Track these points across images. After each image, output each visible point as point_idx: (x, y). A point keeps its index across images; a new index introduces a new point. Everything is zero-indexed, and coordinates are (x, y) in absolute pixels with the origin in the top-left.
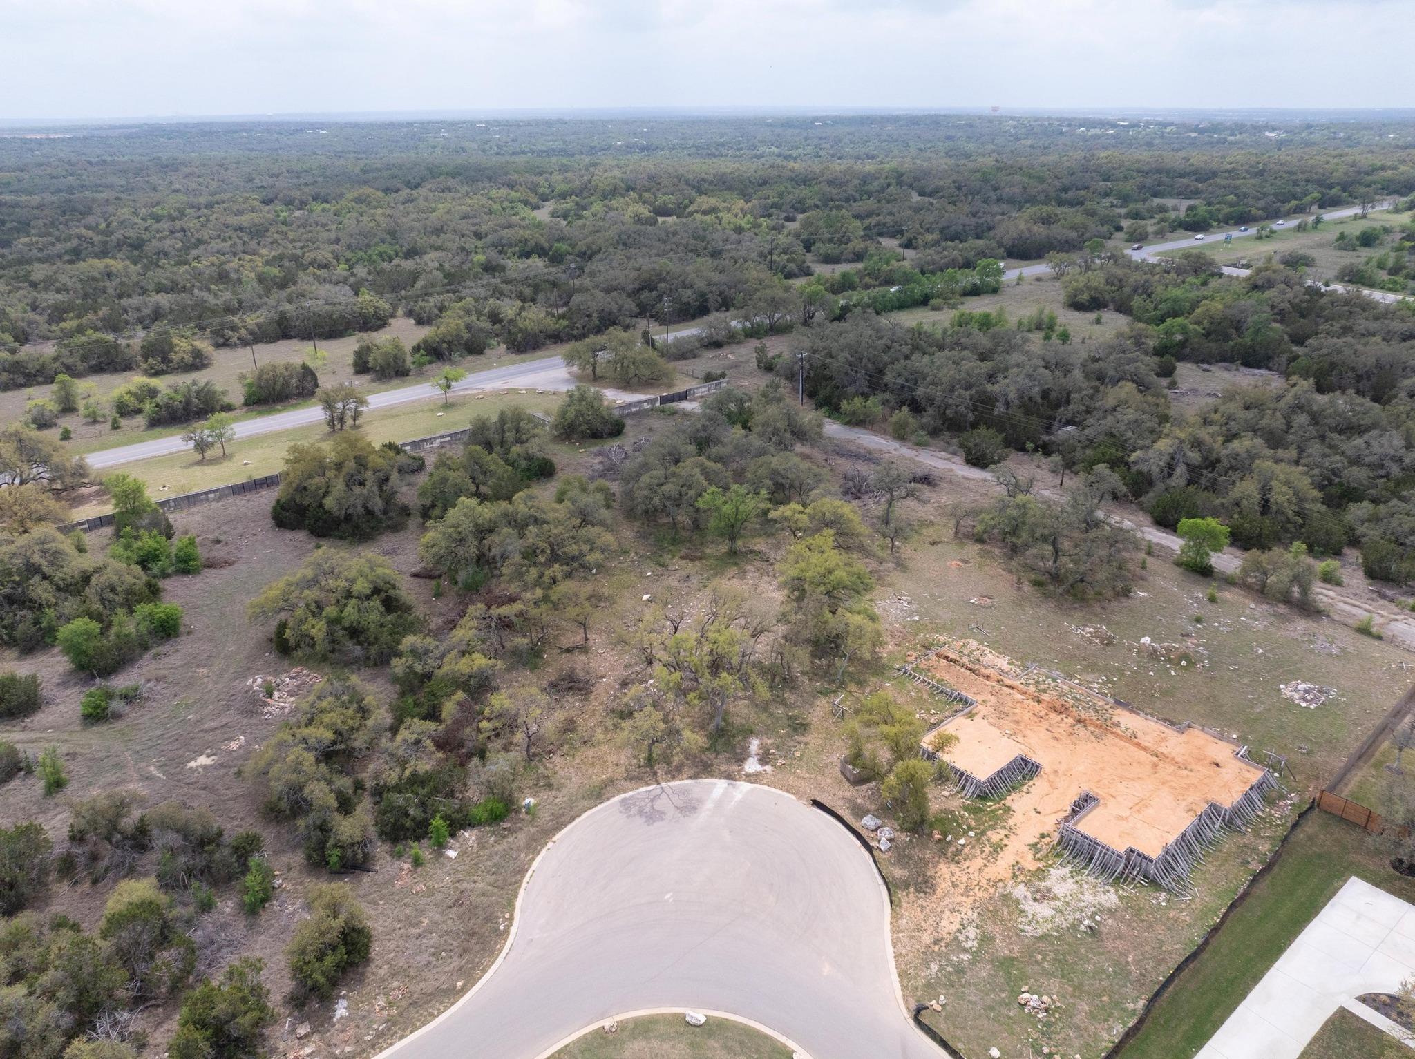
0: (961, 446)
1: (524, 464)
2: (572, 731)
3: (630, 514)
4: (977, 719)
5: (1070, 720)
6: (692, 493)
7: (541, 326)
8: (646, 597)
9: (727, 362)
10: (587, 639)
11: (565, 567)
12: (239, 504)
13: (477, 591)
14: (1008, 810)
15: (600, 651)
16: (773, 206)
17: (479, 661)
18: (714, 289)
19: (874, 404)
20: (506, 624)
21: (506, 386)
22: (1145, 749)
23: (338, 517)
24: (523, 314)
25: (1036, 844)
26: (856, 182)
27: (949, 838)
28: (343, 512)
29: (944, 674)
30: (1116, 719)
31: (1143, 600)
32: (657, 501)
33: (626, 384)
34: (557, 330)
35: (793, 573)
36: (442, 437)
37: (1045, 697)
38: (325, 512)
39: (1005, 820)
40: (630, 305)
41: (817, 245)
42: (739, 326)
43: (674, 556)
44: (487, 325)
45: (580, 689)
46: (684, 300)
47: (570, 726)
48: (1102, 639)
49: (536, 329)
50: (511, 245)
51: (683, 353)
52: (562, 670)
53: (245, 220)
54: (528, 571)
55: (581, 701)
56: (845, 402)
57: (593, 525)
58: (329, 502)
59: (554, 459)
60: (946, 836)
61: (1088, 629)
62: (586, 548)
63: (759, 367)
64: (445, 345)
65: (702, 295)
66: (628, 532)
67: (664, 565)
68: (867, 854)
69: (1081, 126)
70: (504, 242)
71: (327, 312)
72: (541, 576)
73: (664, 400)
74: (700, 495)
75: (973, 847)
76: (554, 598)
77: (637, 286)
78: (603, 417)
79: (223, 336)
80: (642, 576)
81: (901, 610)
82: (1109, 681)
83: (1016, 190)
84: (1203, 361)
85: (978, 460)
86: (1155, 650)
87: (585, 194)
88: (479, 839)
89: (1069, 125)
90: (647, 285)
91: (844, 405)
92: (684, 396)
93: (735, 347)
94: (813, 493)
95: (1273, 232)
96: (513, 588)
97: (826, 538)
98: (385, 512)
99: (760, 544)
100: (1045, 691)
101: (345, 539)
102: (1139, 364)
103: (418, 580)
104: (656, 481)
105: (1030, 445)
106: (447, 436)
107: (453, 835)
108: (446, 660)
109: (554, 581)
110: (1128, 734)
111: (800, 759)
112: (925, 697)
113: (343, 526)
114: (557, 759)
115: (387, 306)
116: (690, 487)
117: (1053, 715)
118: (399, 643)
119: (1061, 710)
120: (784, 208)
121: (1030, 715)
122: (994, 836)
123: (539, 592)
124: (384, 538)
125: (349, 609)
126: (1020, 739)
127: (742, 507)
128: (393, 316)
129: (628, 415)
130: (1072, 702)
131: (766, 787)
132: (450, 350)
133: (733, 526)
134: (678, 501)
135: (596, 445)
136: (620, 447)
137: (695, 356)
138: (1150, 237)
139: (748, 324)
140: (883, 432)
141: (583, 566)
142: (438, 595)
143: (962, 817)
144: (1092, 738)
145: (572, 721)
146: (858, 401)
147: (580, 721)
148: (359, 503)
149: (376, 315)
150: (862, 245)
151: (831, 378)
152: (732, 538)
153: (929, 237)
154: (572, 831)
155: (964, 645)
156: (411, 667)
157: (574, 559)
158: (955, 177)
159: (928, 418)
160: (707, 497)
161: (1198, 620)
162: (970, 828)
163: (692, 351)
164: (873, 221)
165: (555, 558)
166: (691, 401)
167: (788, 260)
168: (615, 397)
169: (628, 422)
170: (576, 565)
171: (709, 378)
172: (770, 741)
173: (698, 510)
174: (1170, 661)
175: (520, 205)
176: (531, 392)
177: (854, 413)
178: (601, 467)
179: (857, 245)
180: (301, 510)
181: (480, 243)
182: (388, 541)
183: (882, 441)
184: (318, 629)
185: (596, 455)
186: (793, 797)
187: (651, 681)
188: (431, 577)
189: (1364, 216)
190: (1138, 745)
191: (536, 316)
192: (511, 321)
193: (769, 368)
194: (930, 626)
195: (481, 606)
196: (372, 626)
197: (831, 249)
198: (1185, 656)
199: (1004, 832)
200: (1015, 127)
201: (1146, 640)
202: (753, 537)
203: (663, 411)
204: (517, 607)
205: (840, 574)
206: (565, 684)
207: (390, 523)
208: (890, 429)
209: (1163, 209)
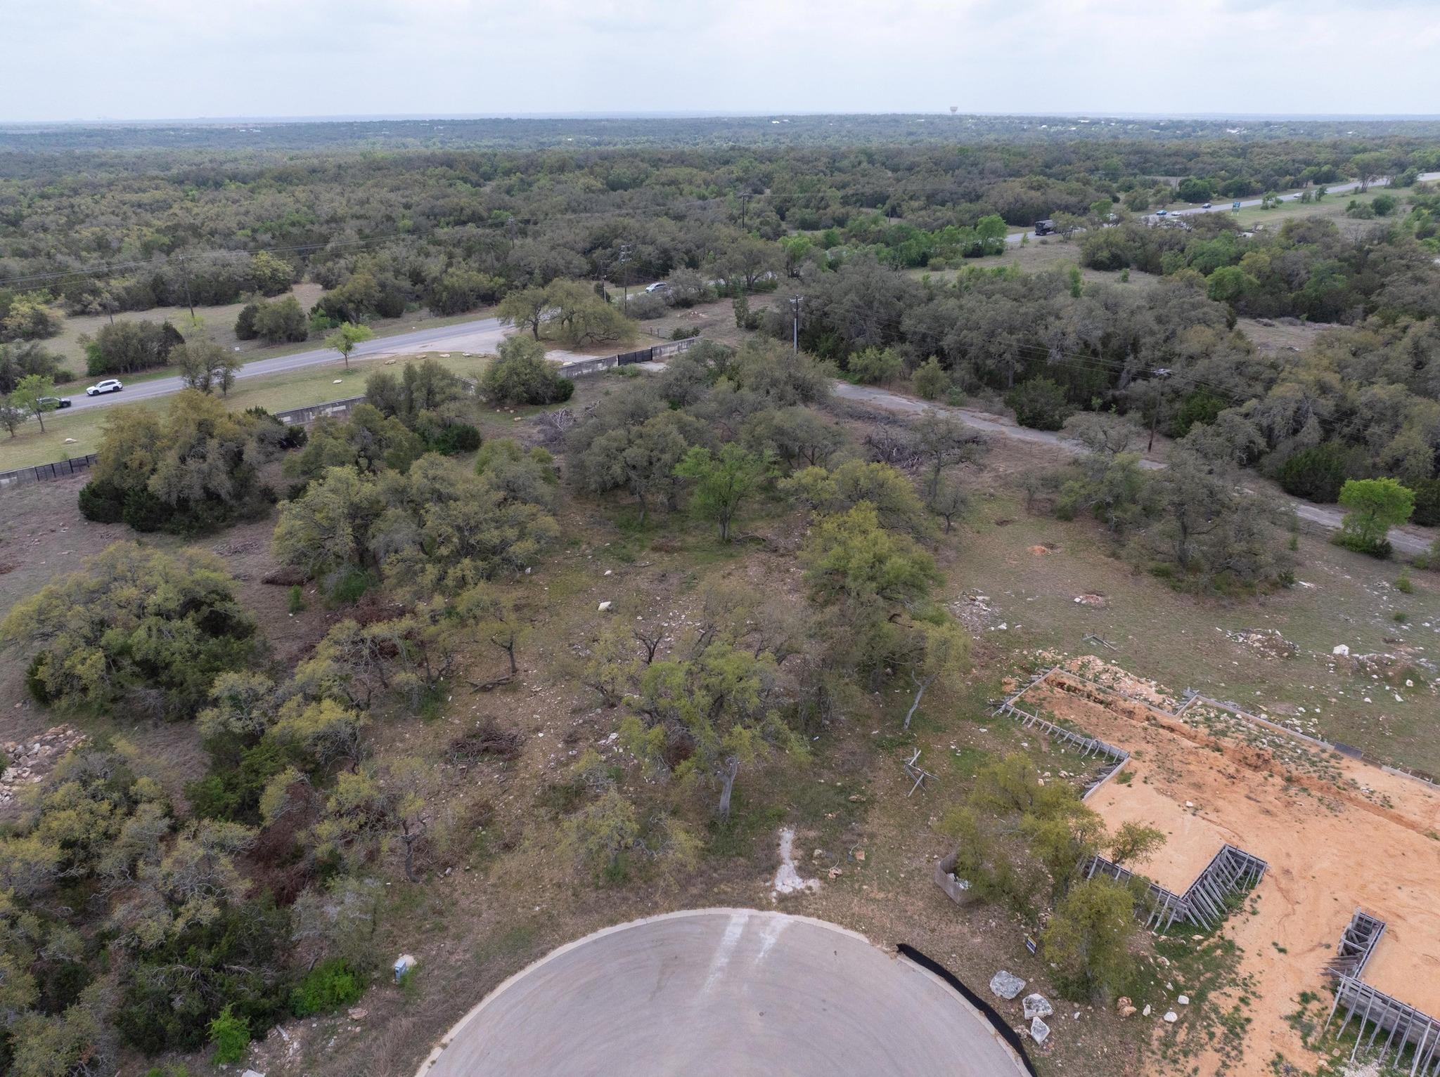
0: (1008, 403)
1: (438, 433)
2: (487, 824)
3: (581, 493)
4: (1136, 782)
5: (1278, 780)
6: (667, 457)
7: (471, 284)
8: (604, 605)
9: (699, 322)
10: (515, 670)
11: (480, 563)
12: (44, 493)
13: (355, 601)
14: (1229, 947)
15: (535, 688)
16: (739, 179)
17: (331, 714)
18: (679, 246)
19: (892, 357)
20: (386, 651)
21: (426, 350)
22: (1412, 826)
23: (167, 504)
24: (450, 270)
25: (1300, 1015)
26: (825, 160)
27: (1147, 1011)
28: (174, 496)
29: (1065, 710)
30: (1347, 775)
31: (1312, 594)
32: (617, 469)
33: (574, 343)
34: (491, 288)
35: (825, 562)
36: (334, 405)
37: (1227, 742)
38: (151, 497)
39: (1231, 969)
40: (581, 263)
41: (792, 210)
42: (712, 283)
43: (643, 547)
44: (406, 284)
45: (501, 752)
46: (645, 257)
47: (483, 815)
48: (1280, 652)
49: (466, 287)
50: (444, 215)
51: (647, 313)
52: (474, 719)
53: (146, 197)
54: (423, 570)
55: (501, 771)
56: (854, 355)
57: (525, 502)
58: (154, 483)
59: (480, 429)
60: (1141, 1008)
61: (1254, 636)
62: (511, 533)
63: (739, 325)
64: (351, 306)
65: (665, 252)
66: (578, 518)
67: (629, 559)
68: (1010, 1051)
69: (1042, 124)
70: (437, 211)
71: (212, 274)
72: (441, 578)
73: (623, 360)
74: (679, 460)
75: (1192, 1027)
76: (461, 608)
77: (588, 246)
78: (545, 377)
79: (80, 301)
80: (598, 575)
81: (979, 616)
82: (1310, 714)
83: (998, 164)
84: (1261, 316)
85: (1033, 421)
86: (1363, 665)
87: (531, 171)
88: (307, 1043)
89: (1030, 123)
90: (600, 242)
91: (853, 358)
92: (648, 356)
93: (707, 307)
94: (836, 456)
95: (1280, 202)
96: (401, 597)
97: (865, 514)
98: (238, 496)
99: (764, 529)
100: (1224, 733)
101: (179, 533)
102: (1205, 309)
103: (273, 588)
104: (616, 445)
105: (1096, 402)
106: (341, 404)
107: (259, 1037)
108: (282, 711)
109: (462, 582)
110: (1377, 799)
111: (866, 865)
112: (1045, 748)
113: (177, 515)
114: (457, 876)
115: (289, 269)
116: (663, 451)
117: (1248, 773)
118: (211, 683)
119: (1260, 763)
120: (750, 181)
121: (1213, 773)
122: (1225, 1000)
123: (439, 601)
124: (235, 531)
125: (141, 633)
126: (1212, 816)
127: (739, 474)
128: (296, 282)
129: (578, 377)
130: (1270, 750)
131: (813, 921)
132: (358, 310)
133: (725, 503)
134: (647, 468)
135: (537, 412)
136: (567, 414)
137: (660, 316)
138: (1151, 207)
139: (722, 282)
140: (906, 391)
141: (507, 561)
142: (298, 609)
143: (1161, 966)
144: (1323, 808)
145: (486, 807)
146: (871, 353)
147: (499, 806)
148: (196, 481)
149: (273, 277)
150: (843, 210)
151: (832, 330)
152: (725, 520)
153: (915, 204)
154: (476, 1021)
155: (1084, 666)
156: (225, 724)
157: (495, 551)
158: (930, 154)
159: (962, 371)
160: (689, 461)
161: (1400, 619)
162: (1179, 990)
163: (655, 309)
164: (850, 191)
165: (466, 550)
166: (657, 361)
167: (761, 223)
168: (561, 358)
169: (579, 386)
170: (497, 559)
171: (678, 335)
172: (812, 834)
173: (675, 481)
174: (1388, 680)
175: (459, 182)
176: (456, 355)
177: (866, 369)
178: (542, 437)
179: (836, 209)
180: (119, 496)
181: (407, 212)
182: (237, 537)
183: (904, 401)
184: (89, 665)
185: (536, 424)
186: (862, 937)
187: (614, 736)
188: (290, 584)
189: (1364, 191)
190: (1399, 819)
191: (466, 275)
192: (435, 279)
193: (752, 326)
194: (1025, 638)
195: (350, 624)
196: (178, 657)
197: (809, 214)
198: (1409, 673)
199: (1237, 992)
200: (976, 125)
201: (1341, 649)
202: (752, 520)
203: (622, 373)
204: (407, 623)
205: (897, 562)
206: (478, 744)
207: (245, 511)
208: (913, 387)
209: (1155, 183)
